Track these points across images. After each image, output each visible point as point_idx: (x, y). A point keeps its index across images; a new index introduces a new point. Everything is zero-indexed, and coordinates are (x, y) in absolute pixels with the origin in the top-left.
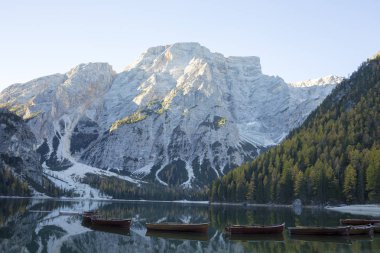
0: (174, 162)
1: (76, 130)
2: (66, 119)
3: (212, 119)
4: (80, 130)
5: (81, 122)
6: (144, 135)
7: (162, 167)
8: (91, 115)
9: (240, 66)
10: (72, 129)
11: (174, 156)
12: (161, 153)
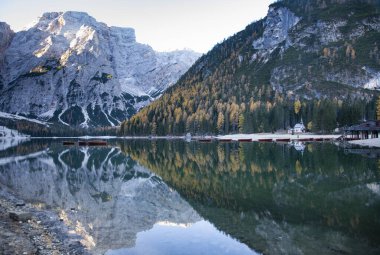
0: (72, 108)
3: (100, 75)
6: (46, 86)
7: (63, 112)
9: (119, 34)
11: (72, 103)
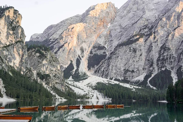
1: (91, 53)
2: (85, 46)
4: (94, 53)
5: (94, 47)
6: (138, 53)
7: (153, 76)
8: (101, 42)
10: (89, 53)
11: (161, 67)
12: (151, 65)
